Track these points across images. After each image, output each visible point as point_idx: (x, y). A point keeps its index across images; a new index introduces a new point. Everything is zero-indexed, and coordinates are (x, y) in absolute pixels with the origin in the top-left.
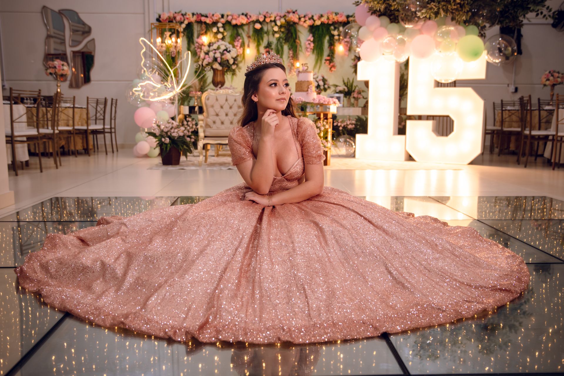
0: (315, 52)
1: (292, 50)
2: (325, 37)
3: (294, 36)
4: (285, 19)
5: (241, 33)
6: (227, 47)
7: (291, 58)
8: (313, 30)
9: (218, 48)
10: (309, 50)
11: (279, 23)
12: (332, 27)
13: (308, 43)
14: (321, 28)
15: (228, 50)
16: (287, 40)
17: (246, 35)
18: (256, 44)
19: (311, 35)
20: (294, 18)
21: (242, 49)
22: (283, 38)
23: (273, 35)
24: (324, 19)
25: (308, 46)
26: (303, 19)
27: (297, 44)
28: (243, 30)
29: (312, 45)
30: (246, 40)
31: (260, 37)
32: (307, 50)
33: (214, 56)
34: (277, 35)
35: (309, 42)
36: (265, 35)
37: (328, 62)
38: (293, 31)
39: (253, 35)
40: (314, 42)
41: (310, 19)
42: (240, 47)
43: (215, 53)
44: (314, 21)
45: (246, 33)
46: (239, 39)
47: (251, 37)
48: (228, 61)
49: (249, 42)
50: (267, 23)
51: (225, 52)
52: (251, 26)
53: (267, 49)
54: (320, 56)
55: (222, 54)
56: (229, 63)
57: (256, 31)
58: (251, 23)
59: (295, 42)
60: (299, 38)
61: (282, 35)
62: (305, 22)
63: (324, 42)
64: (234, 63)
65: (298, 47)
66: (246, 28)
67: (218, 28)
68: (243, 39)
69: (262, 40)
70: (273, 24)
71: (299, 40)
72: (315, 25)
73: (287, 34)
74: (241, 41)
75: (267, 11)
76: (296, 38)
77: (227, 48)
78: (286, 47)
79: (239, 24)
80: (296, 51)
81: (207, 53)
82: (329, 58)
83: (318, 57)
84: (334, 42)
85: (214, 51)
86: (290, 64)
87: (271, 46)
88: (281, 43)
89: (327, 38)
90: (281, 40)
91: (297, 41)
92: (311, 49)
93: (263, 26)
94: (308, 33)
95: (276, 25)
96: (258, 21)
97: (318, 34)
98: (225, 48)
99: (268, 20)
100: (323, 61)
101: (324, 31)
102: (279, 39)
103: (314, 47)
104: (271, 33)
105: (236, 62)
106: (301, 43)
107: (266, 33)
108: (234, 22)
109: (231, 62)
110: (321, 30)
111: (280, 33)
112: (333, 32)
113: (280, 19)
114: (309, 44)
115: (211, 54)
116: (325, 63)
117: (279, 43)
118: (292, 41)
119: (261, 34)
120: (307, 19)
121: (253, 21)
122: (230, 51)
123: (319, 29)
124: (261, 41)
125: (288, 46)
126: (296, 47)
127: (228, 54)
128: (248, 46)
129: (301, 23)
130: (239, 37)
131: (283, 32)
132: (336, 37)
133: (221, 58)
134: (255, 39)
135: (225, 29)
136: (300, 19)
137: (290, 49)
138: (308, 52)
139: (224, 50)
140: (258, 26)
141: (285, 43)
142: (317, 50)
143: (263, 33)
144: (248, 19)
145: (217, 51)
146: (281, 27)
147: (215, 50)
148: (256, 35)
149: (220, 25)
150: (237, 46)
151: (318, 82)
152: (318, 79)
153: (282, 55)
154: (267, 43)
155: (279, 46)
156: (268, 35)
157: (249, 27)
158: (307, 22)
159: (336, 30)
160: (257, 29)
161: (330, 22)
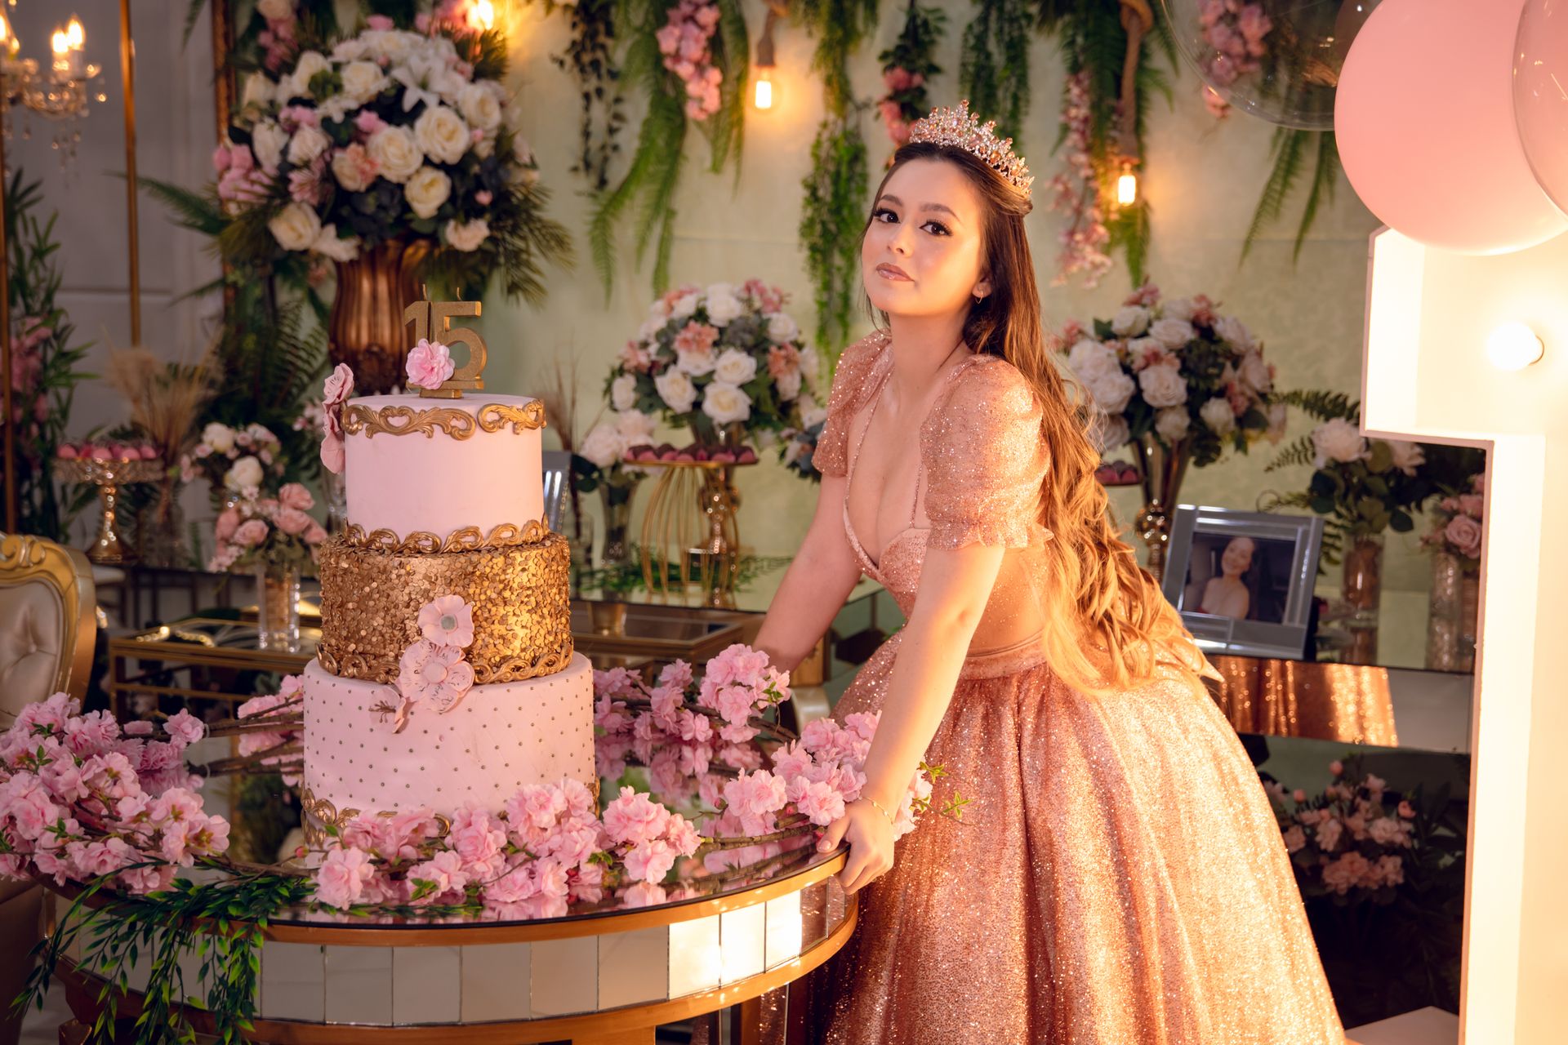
1: (1087, 74)
7: (1077, 141)
10: (1226, 65)
13: (1216, 6)
21: (718, 74)
25: (1224, 35)
27: (1124, 17)
30: (754, 10)
32: (1211, 72)
42: (700, 66)
46: (702, 7)
49: (773, 17)
51: (366, 119)
53: (904, 74)
59: (1112, 7)
69: (873, 5)
74: (711, 16)
78: (1046, 55)
87: (930, 46)
88: (1010, 21)
92: (1247, 57)
98: (382, 85)
105: (483, 195)
114: (1231, 18)
124: (860, 15)
125: (1065, 45)
126: (1120, 51)
127: (387, 132)
128: (765, 59)
137: (1074, 68)
138: (1221, 83)
139: (371, 105)
150: (677, 57)
151: (1135, 378)
152: (1138, 347)
153: (1015, 115)
154: (901, 24)
155: (992, 45)
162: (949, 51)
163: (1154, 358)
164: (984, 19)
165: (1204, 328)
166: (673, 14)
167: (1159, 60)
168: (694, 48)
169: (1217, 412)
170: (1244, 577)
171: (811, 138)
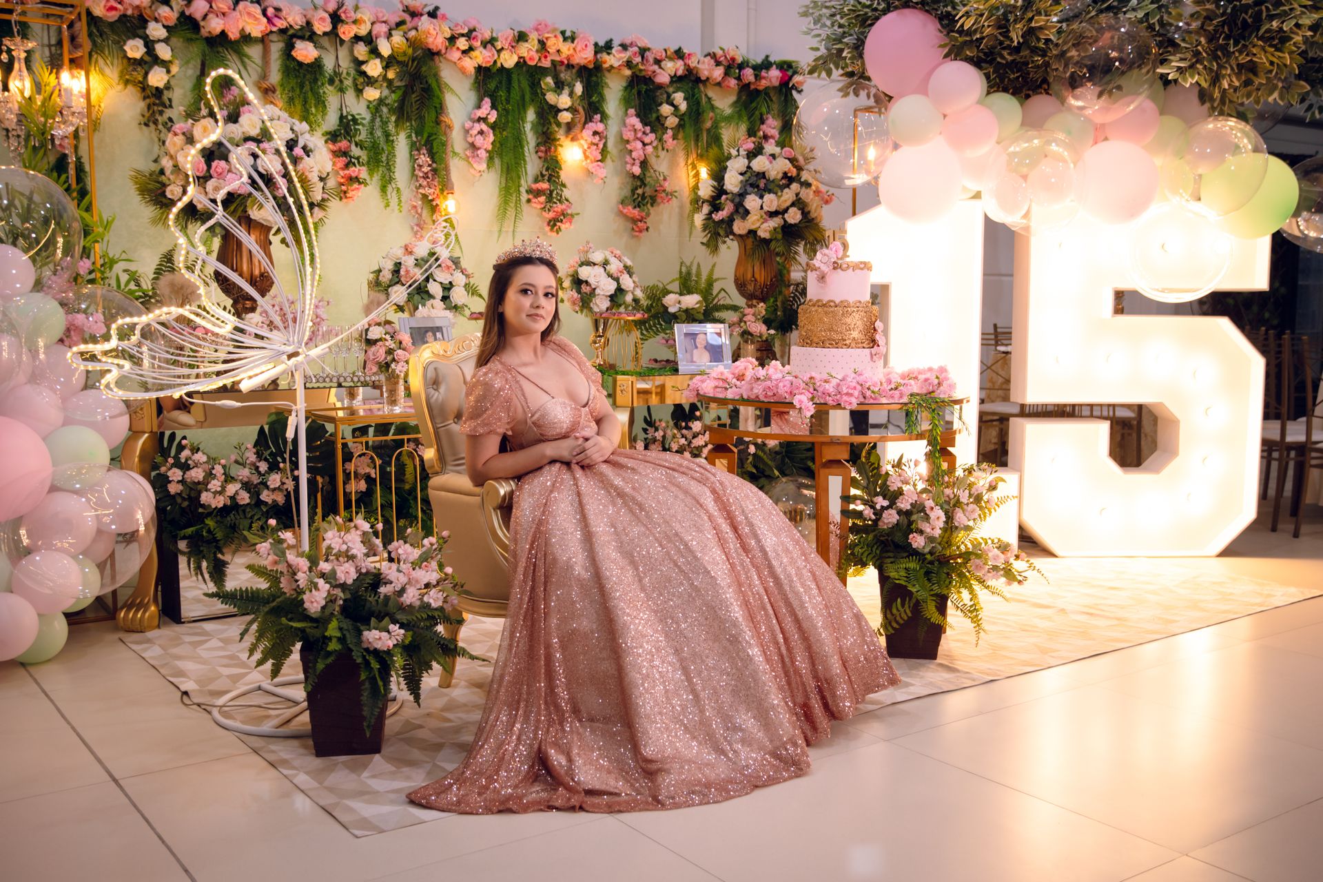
0: (498, 161)
1: (423, 151)
2: (525, 112)
3: (436, 100)
4: (405, 36)
6: (295, 129)
7: (423, 181)
8: (492, 85)
9: (266, 133)
11: (385, 49)
12: (551, 81)
13: (477, 128)
14: (516, 77)
15: (302, 143)
16: (401, 112)
17: (255, 84)
19: (487, 102)
20: (434, 34)
22: (389, 107)
23: (360, 90)
24: (528, 50)
26: (462, 43)
27: (442, 128)
28: (243, 60)
29: (491, 137)
31: (310, 97)
32: (472, 155)
34: (372, 94)
35: (484, 127)
36: (329, 89)
37: (540, 199)
39: (282, 84)
40: (496, 126)
41: (484, 44)
43: (256, 155)
44: (498, 52)
45: (254, 76)
47: (277, 90)
50: (341, 43)
52: (276, 48)
53: (341, 144)
54: (514, 176)
57: (293, 68)
58: (274, 37)
59: (438, 121)
60: (446, 107)
61: (386, 92)
62: (468, 52)
63: (524, 130)
65: (450, 138)
66: (254, 52)
67: (149, 44)
69: (323, 107)
70: (361, 50)
72: (500, 65)
73: (407, 91)
76: (441, 110)
79: (232, 33)
80: (440, 155)
82: (541, 186)
83: (509, 179)
84: (555, 134)
86: (424, 201)
87: (351, 131)
88: (385, 123)
89: (531, 115)
90: (385, 110)
91: (445, 119)
93: (323, 52)
94: (476, 95)
95: (375, 52)
96: (308, 33)
97: (509, 100)
98: (290, 134)
99: (347, 32)
100: (524, 197)
101: (527, 90)
102: (376, 108)
103: (493, 144)
104: (348, 82)
107: (331, 82)
108: (215, 25)
110: (515, 84)
111: (385, 85)
112: (551, 98)
113: (389, 36)
116: (529, 201)
117: (378, 120)
119: (316, 82)
120: (476, 42)
121: (287, 30)
123: (512, 81)
124: (315, 111)
125: (412, 137)
126: (444, 143)
129: (455, 55)
131: (392, 83)
132: (565, 117)
134: (291, 101)
135: (172, 52)
136: (452, 39)
137: (416, 148)
138: (477, 160)
140: (305, 52)
141: (398, 125)
142: (501, 156)
143: (321, 81)
144: (269, 21)
146: (389, 63)
148: (296, 87)
149: (156, 30)
153: (390, 167)
154: (336, 119)
155: (379, 134)
156: (342, 90)
157: (266, 53)
158: (473, 54)
159: (566, 91)
160: (300, 64)
161: (546, 64)
162: (360, 134)
164: (374, 120)
170: (706, 348)
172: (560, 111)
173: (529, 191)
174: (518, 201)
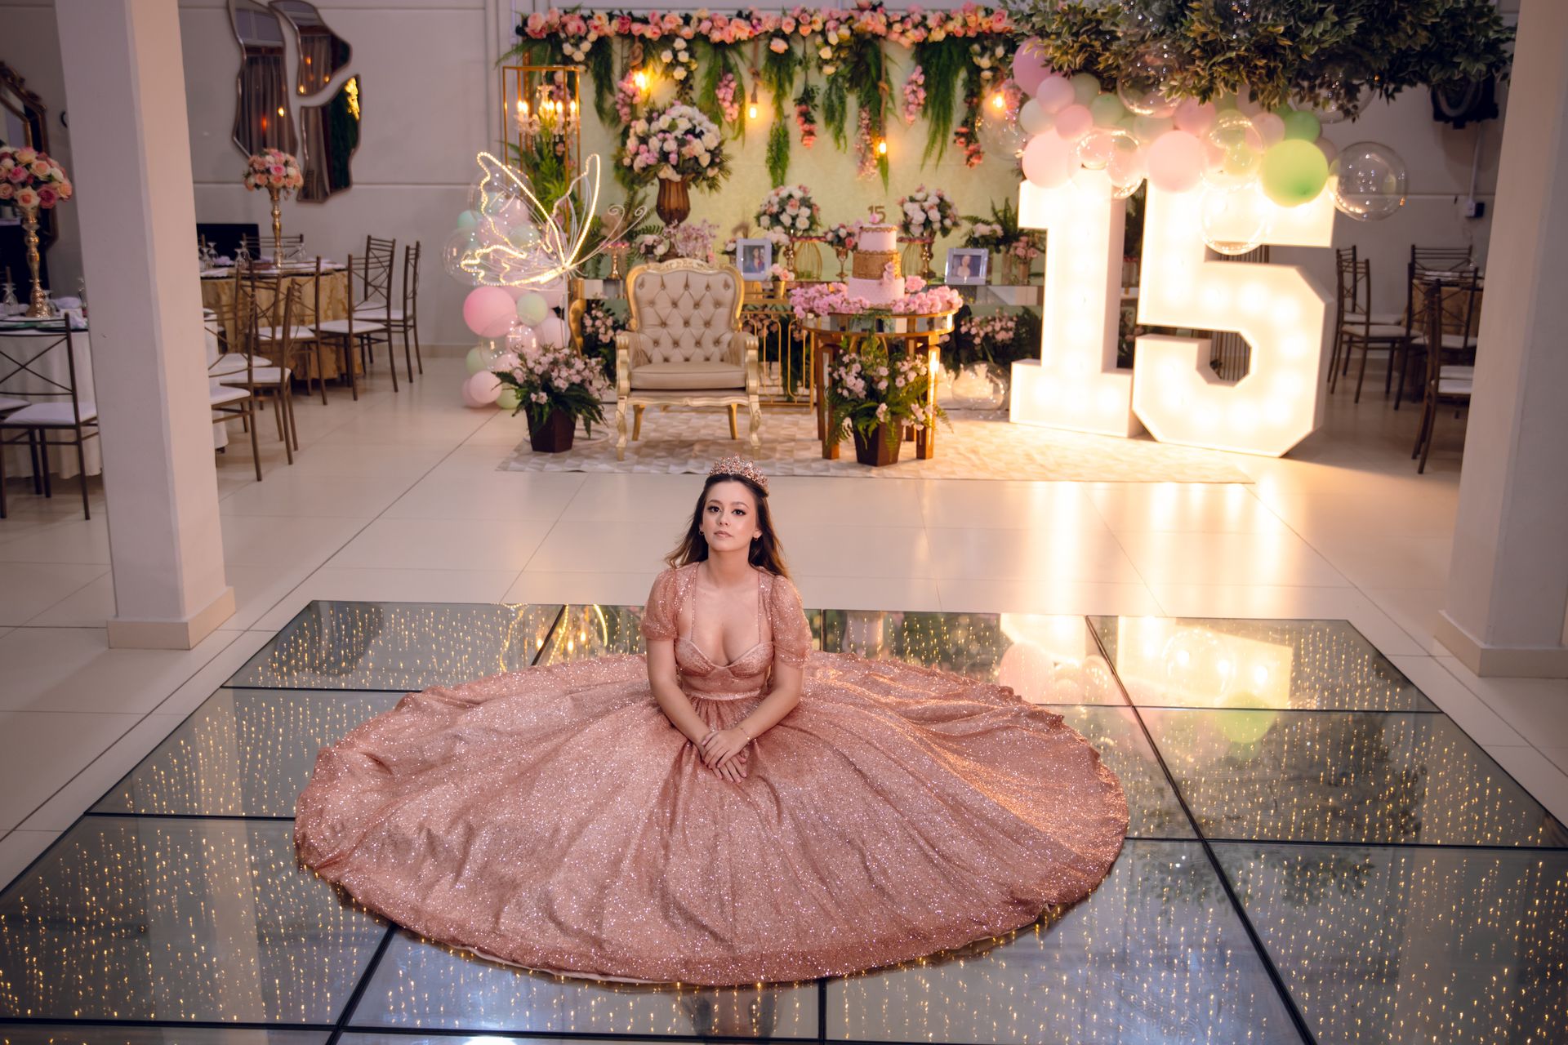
0: (930, 112)
1: (867, 109)
2: (956, 73)
3: (874, 72)
4: (850, 28)
5: (736, 65)
6: (695, 122)
7: (864, 130)
8: (926, 56)
9: (673, 126)
10: (912, 108)
11: (833, 39)
12: (976, 47)
13: (910, 88)
14: (945, 48)
15: (698, 130)
16: (855, 80)
17: (749, 70)
18: (773, 93)
19: (920, 69)
20: (873, 23)
21: (736, 106)
22: (844, 77)
23: (820, 68)
24: (954, 26)
25: (911, 98)
26: (897, 27)
27: (880, 91)
28: (741, 55)
29: (922, 94)
30: (748, 82)
31: (783, 75)
32: (907, 110)
33: (661, 148)
34: (829, 70)
35: (915, 87)
36: (798, 69)
37: (963, 140)
38: (870, 58)
39: (765, 69)
40: (926, 86)
41: (916, 27)
42: (732, 103)
43: (664, 140)
44: (929, 30)
45: (748, 64)
46: (730, 81)
47: (762, 73)
48: (696, 159)
49: (756, 86)
50: (804, 38)
51: (690, 137)
52: (762, 44)
53: (804, 107)
54: (941, 123)
55: (682, 143)
56: (699, 164)
57: (773, 57)
58: (762, 37)
59: (875, 87)
60: (887, 74)
61: (842, 67)
62: (903, 33)
63: (953, 87)
64: (712, 164)
65: (885, 98)
66: (747, 50)
67: (675, 53)
68: (741, 76)
69: (791, 82)
70: (819, 40)
71: (888, 82)
72: (931, 39)
73: (857, 65)
74: (733, 85)
75: (802, 6)
76: (879, 78)
77: (695, 127)
78: (852, 101)
79: (729, 40)
80: (879, 111)
81: (643, 140)
82: (964, 130)
83: (938, 125)
84: (980, 87)
85: (661, 135)
86: (863, 146)
87: (813, 99)
88: (840, 89)
89: (963, 74)
90: (840, 80)
91: (882, 84)
92: (919, 104)
93: (792, 43)
94: (913, 63)
95: (826, 42)
96: (779, 33)
97: (937, 66)
98: (689, 126)
99: (805, 30)
100: (951, 137)
101: (955, 57)
102: (833, 80)
103: (925, 99)
104: (813, 64)
105: (717, 160)
106: (891, 88)
107: (800, 63)
108: (716, 36)
109: (705, 160)
110: (945, 55)
111: (839, 63)
112: (977, 60)
113: (836, 29)
114: (914, 92)
115: (654, 143)
116: (955, 142)
117: (834, 87)
118: (869, 84)
119: (788, 65)
120: (909, 26)
121: (767, 32)
122: (702, 133)
123: (941, 51)
124: (787, 85)
125: (859, 97)
126: (880, 102)
127: (696, 141)
128: (754, 100)
129: (894, 36)
130: (730, 76)
131: (844, 61)
132: (987, 74)
133: (679, 154)
134: (770, 80)
135: (692, 56)
136: (889, 25)
137: (862, 106)
138: (911, 113)
139: (687, 132)
140: (779, 46)
141: (850, 89)
142: (933, 107)
143: (792, 64)
144: (754, 27)
145: (667, 135)
146: (839, 47)
147: (664, 131)
148: (775, 70)
149: (680, 44)
150: (724, 100)
151: (926, 213)
152: (926, 205)
153: (842, 121)
154: (802, 90)
155: (834, 98)
156: (806, 69)
157: (756, 48)
158: (908, 34)
159: (987, 55)
160: (777, 54)
161: (971, 34)
162: (819, 100)
163: (931, 208)
164: (830, 88)
165: (941, 199)
166: (721, 85)
167: (890, 105)
168: (730, 97)
169: (948, 222)
170: (969, 266)
171: (769, 128)
172: (983, 70)
173: (957, 134)
174: (944, 142)
